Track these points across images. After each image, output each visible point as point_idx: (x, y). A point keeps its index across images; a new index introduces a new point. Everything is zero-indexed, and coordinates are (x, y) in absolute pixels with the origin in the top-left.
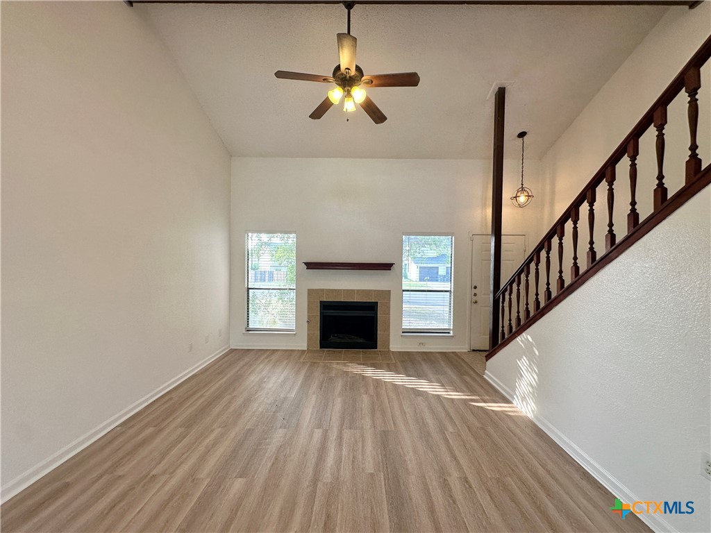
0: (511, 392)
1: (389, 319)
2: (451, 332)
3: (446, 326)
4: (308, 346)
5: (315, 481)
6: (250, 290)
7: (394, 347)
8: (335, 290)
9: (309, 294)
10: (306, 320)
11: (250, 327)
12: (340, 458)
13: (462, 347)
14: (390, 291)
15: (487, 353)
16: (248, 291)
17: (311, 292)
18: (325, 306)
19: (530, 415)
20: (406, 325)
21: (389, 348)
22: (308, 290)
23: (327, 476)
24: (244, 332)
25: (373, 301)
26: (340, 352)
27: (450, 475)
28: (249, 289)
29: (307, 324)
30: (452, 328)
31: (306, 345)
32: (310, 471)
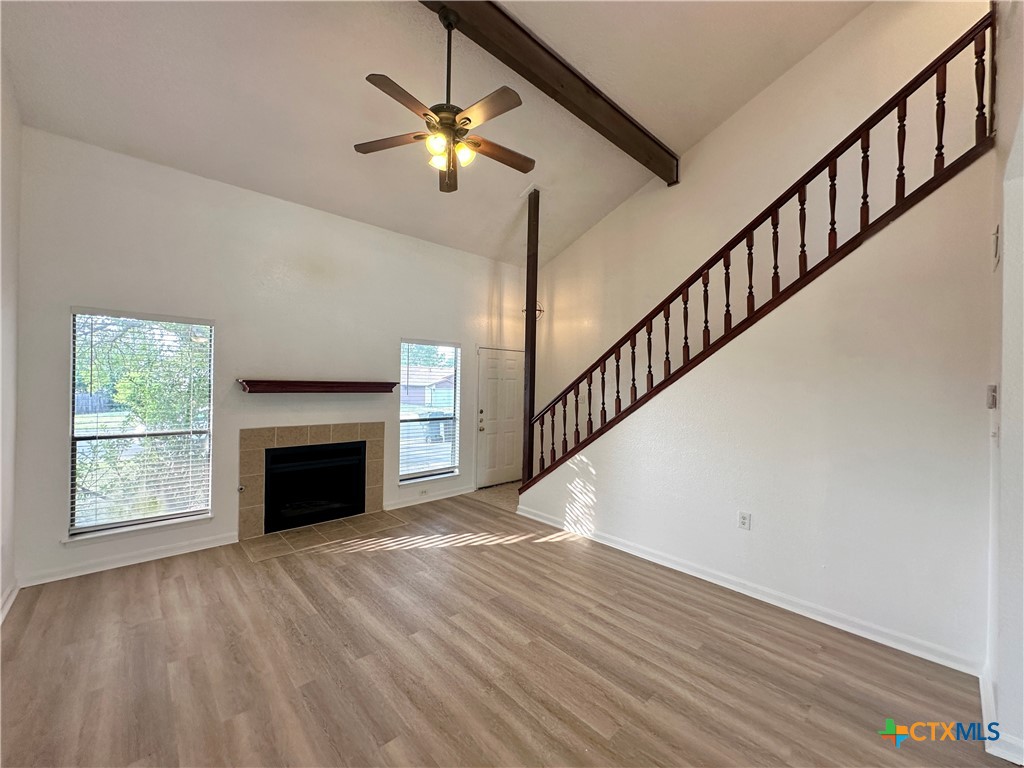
0: (559, 519)
1: (382, 465)
2: (457, 470)
3: (448, 464)
4: (240, 535)
5: (487, 683)
6: (78, 443)
7: (389, 504)
8: (296, 428)
9: (241, 438)
10: (237, 485)
11: (77, 525)
12: (483, 647)
13: (468, 488)
14: (383, 423)
15: (520, 485)
16: (74, 444)
17: (247, 436)
18: (275, 457)
19: (589, 536)
20: (404, 470)
21: (382, 507)
22: (242, 431)
23: (494, 672)
24: (66, 539)
25: (359, 440)
26: (310, 530)
27: (588, 608)
28: (75, 440)
29: (237, 495)
30: (457, 465)
31: (236, 533)
32: (467, 678)
